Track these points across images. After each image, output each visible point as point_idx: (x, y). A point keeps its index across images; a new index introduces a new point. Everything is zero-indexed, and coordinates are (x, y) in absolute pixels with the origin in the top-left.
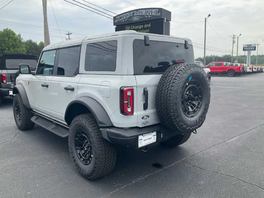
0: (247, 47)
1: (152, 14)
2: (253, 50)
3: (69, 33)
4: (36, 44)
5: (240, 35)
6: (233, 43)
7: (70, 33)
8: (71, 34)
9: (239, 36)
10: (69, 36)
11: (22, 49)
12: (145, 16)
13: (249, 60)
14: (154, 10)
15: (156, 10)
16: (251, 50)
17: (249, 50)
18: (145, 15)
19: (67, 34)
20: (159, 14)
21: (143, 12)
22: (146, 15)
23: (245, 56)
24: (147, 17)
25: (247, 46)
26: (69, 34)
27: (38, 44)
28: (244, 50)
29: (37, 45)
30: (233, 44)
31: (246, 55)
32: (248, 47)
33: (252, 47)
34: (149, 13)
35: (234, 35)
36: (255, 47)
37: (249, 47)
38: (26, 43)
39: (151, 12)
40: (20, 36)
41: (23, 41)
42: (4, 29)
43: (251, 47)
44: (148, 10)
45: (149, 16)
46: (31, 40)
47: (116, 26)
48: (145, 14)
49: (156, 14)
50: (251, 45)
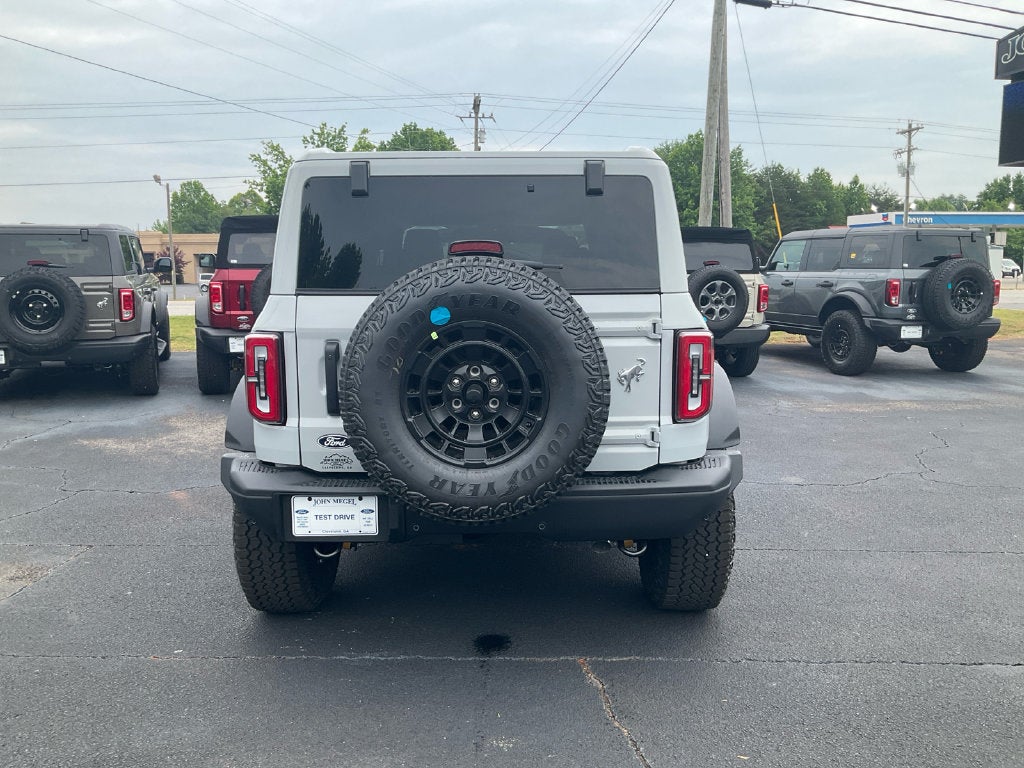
3: (910, 126)
4: (796, 177)
7: (914, 126)
8: (918, 129)
10: (910, 138)
11: (742, 203)
19: (903, 133)
26: (910, 131)
27: (804, 179)
29: (799, 183)
38: (760, 180)
40: (740, 153)
41: (747, 171)
42: (690, 136)
46: (780, 165)
47: (1009, 82)
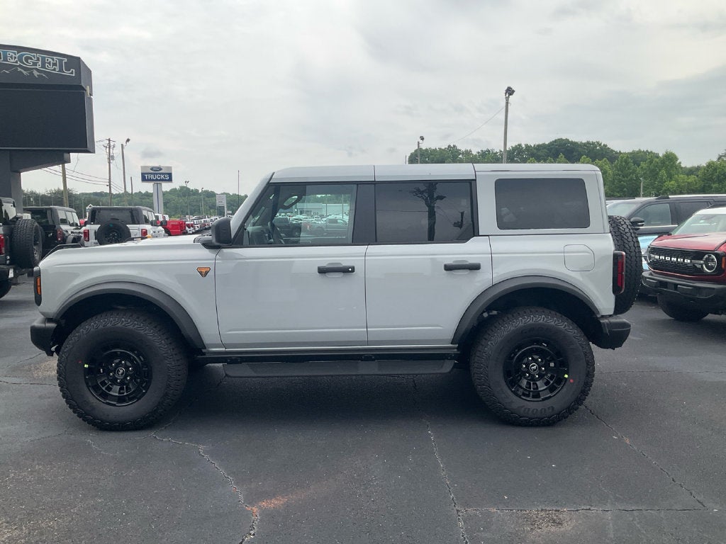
0: (151, 174)
1: (43, 66)
2: (166, 180)
5: (128, 140)
6: (109, 159)
9: (124, 144)
12: (19, 69)
13: (158, 203)
14: (53, 59)
15: (61, 61)
16: (160, 180)
17: (157, 180)
18: (18, 66)
20: (72, 73)
21: (11, 57)
22: (20, 66)
23: (148, 195)
24: (25, 72)
25: (152, 169)
28: (144, 179)
30: (109, 163)
31: (151, 191)
32: (154, 174)
33: (163, 174)
34: (35, 64)
35: (109, 140)
36: (170, 175)
37: (157, 174)
39: (40, 63)
43: (160, 174)
44: (27, 54)
45: (36, 73)
48: (17, 62)
49: (61, 70)
50: (161, 169)
